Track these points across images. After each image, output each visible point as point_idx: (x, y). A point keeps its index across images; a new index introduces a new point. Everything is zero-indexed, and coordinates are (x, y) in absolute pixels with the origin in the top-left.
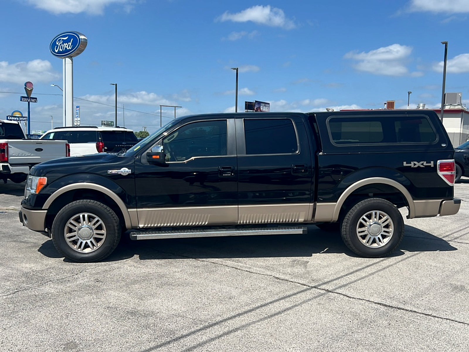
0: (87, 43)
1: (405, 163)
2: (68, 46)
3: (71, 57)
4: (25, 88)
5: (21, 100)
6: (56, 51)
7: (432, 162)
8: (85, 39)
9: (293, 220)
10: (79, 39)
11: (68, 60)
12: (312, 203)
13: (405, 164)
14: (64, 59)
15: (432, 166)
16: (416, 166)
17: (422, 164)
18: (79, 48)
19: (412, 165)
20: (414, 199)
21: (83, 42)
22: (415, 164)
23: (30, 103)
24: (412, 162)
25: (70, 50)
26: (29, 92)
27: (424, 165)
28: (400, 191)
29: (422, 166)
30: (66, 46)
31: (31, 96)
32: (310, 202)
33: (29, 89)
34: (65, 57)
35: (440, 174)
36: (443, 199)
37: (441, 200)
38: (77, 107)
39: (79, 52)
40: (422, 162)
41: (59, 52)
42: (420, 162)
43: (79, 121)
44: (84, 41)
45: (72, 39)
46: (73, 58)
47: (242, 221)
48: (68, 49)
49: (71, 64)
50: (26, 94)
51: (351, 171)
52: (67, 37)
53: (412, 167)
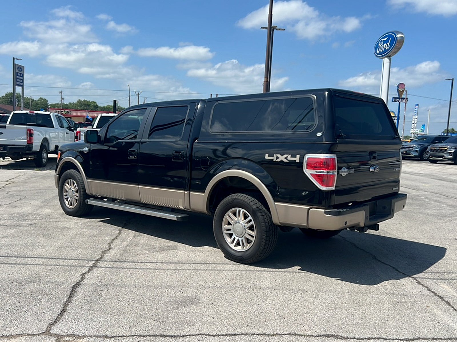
0: (404, 40)
1: (267, 155)
2: (386, 46)
3: (390, 56)
4: (398, 89)
5: (393, 101)
6: (378, 52)
7: (298, 156)
8: (403, 37)
9: (175, 206)
10: (396, 38)
11: (386, 60)
12: (187, 191)
13: (267, 157)
14: (383, 59)
15: (298, 161)
16: (278, 160)
17: (286, 158)
18: (396, 46)
19: (274, 158)
20: (275, 201)
21: (399, 40)
22: (277, 158)
23: (401, 103)
24: (274, 155)
25: (388, 50)
26: (400, 93)
27: (288, 159)
28: (258, 189)
29: (285, 160)
30: (385, 46)
31: (402, 97)
32: (185, 190)
33: (401, 90)
34: (384, 57)
35: (308, 172)
36: (311, 206)
37: (308, 207)
38: (416, 106)
39: (396, 50)
40: (285, 156)
41: (380, 53)
42: (284, 155)
43: (416, 119)
44: (401, 39)
45: (390, 39)
46: (391, 57)
47: (144, 200)
48: (386, 49)
49: (389, 64)
50: (398, 95)
51: (216, 162)
52: (387, 37)
53: (274, 160)
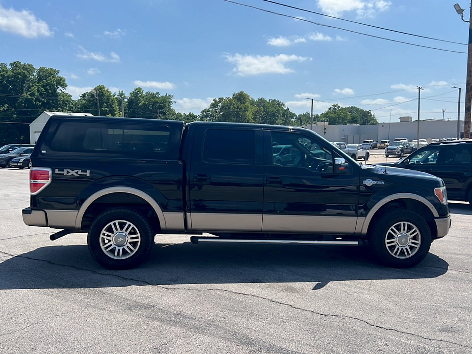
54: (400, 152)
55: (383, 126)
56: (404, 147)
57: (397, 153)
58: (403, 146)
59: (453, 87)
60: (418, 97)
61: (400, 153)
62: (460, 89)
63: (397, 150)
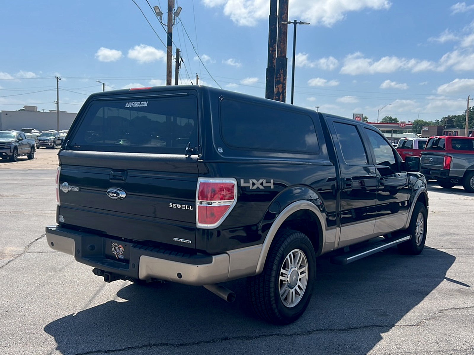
54: (53, 143)
55: (6, 114)
56: (56, 138)
57: (50, 145)
58: (54, 138)
59: (98, 82)
60: (57, 87)
61: (53, 145)
62: (104, 84)
63: (50, 141)
